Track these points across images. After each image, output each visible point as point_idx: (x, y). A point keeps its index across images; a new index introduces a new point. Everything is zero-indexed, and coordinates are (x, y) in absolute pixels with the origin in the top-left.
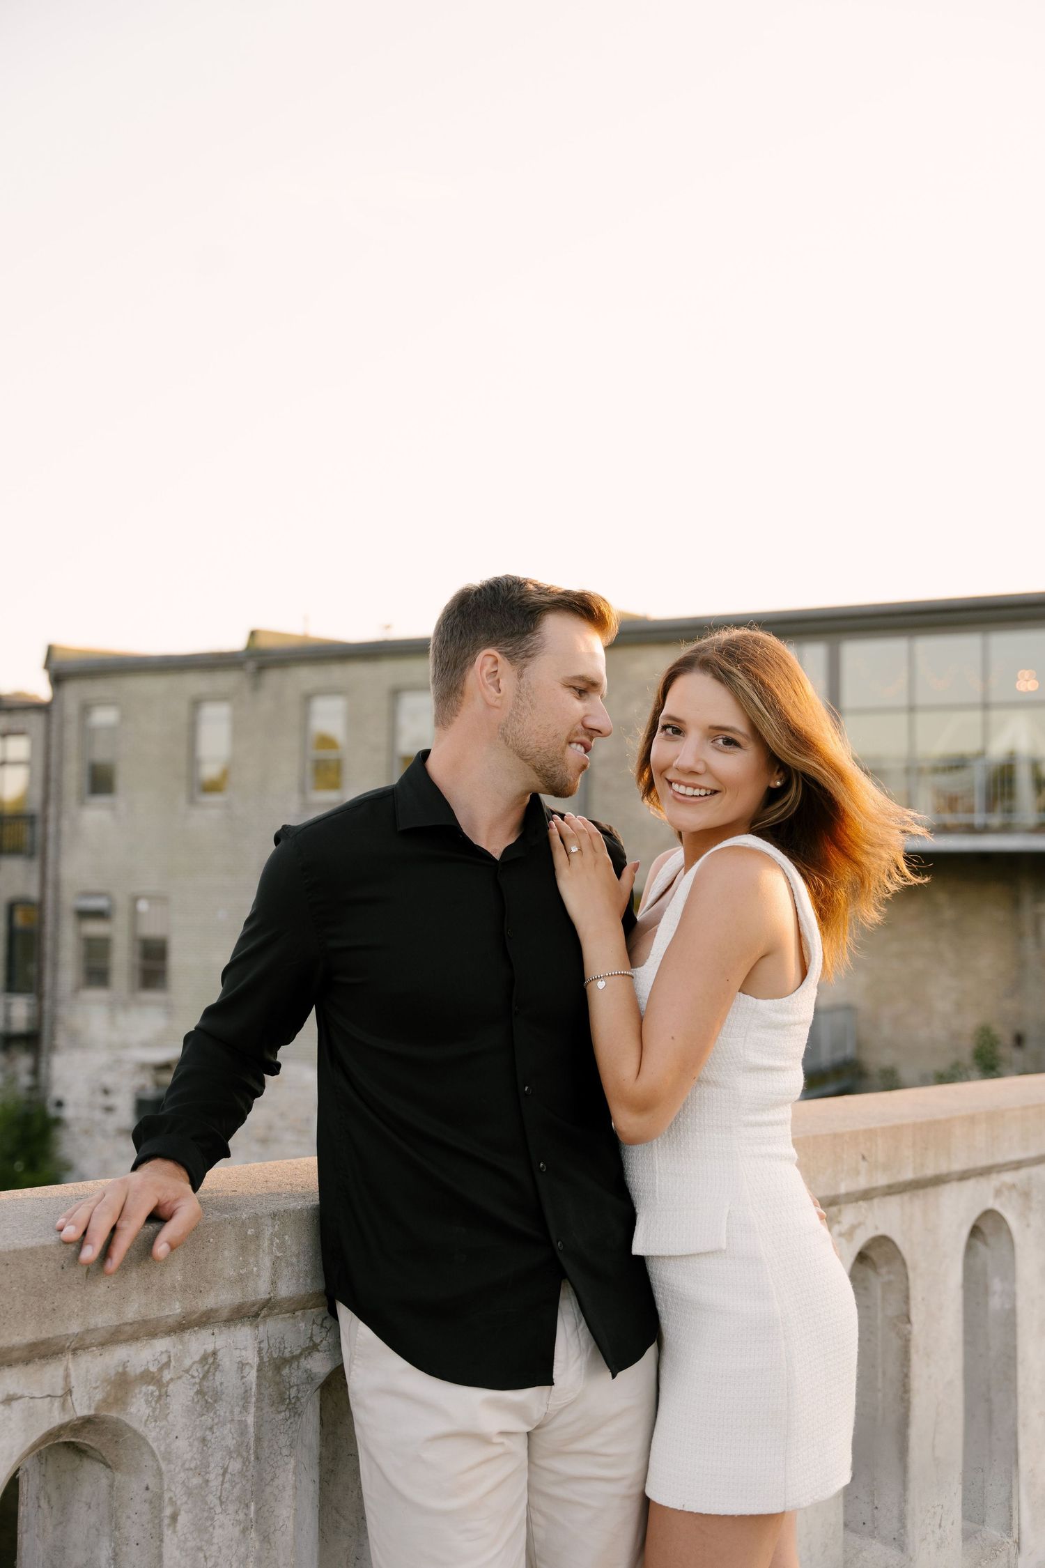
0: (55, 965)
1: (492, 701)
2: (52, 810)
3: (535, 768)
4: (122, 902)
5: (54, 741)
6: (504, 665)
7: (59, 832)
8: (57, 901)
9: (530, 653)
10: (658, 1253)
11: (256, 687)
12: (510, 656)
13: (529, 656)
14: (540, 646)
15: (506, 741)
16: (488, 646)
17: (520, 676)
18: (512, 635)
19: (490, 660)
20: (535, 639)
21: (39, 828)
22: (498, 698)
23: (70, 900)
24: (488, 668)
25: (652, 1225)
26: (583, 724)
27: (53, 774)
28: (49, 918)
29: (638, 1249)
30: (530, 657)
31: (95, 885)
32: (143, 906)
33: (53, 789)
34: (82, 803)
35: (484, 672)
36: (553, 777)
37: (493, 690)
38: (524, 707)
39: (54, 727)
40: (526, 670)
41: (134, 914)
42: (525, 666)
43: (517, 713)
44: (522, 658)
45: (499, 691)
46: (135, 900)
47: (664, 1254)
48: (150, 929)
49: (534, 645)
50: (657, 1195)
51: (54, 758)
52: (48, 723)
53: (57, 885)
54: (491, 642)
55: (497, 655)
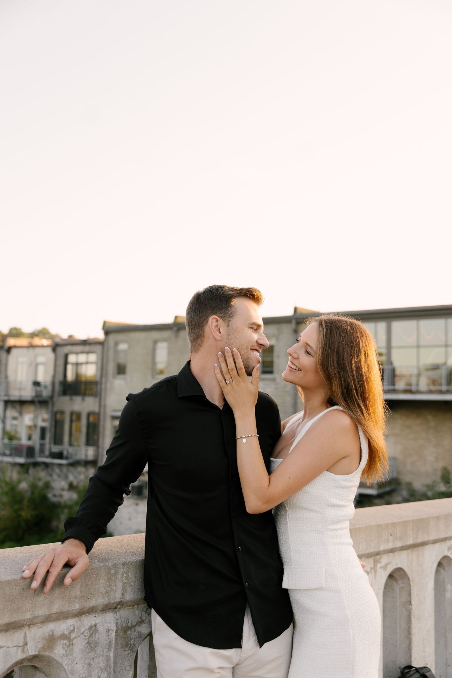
0: (103, 436)
1: (217, 338)
2: (104, 380)
5: (105, 355)
6: (221, 321)
7: (106, 388)
8: (105, 413)
9: (231, 315)
10: (294, 588)
11: (177, 336)
12: (223, 318)
14: (235, 312)
16: (213, 315)
17: (228, 326)
18: (222, 309)
19: (215, 320)
20: (232, 309)
21: (99, 386)
22: (220, 336)
23: (109, 413)
24: (215, 324)
25: (291, 575)
26: (257, 343)
27: (104, 366)
28: (102, 419)
29: (285, 586)
30: (231, 317)
31: (118, 407)
33: (104, 372)
34: (114, 377)
35: (213, 326)
37: (217, 333)
38: (231, 339)
39: (105, 350)
40: (230, 323)
42: (229, 321)
43: (228, 342)
44: (228, 318)
45: (220, 333)
47: (297, 588)
49: (232, 312)
50: (292, 561)
51: (105, 361)
52: (103, 349)
53: (105, 407)
54: (214, 313)
55: (218, 318)
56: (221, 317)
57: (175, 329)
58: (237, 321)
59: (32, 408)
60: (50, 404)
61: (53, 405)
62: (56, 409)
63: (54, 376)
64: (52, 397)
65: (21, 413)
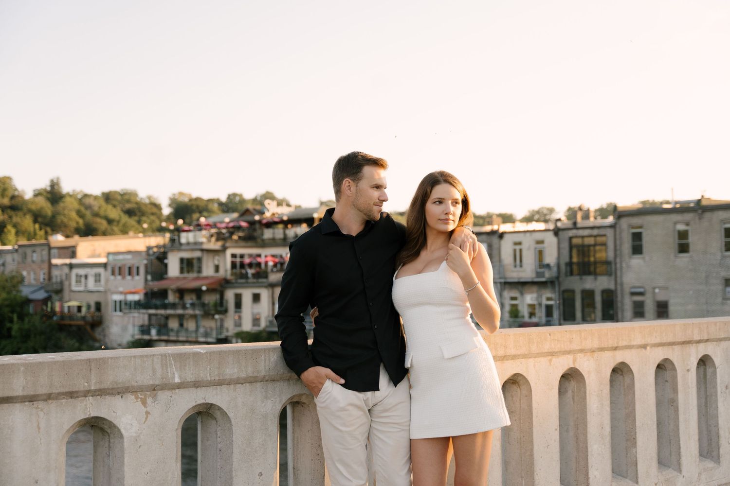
0: (623, 311)
1: (349, 195)
2: (618, 260)
3: (364, 214)
4: (649, 289)
5: (618, 237)
6: (352, 183)
7: (621, 267)
8: (622, 290)
11: (700, 218)
13: (359, 180)
14: (362, 176)
15: (355, 207)
16: (346, 178)
17: (357, 186)
18: (354, 174)
19: (347, 182)
20: (361, 174)
21: (613, 266)
23: (627, 290)
24: (347, 184)
26: (379, 199)
27: (618, 247)
28: (619, 295)
31: (637, 284)
32: (657, 290)
33: (618, 252)
34: (630, 258)
35: (346, 186)
36: (370, 216)
37: (349, 191)
38: (359, 196)
39: (618, 233)
41: (654, 293)
42: (358, 183)
43: (357, 198)
44: (357, 181)
45: (351, 191)
46: (654, 288)
48: (661, 297)
51: (618, 242)
52: (615, 231)
53: (622, 285)
54: (348, 176)
55: (349, 180)
56: (353, 180)
57: (700, 211)
58: (364, 184)
59: (535, 288)
60: (557, 283)
61: (559, 284)
62: (563, 288)
63: (559, 258)
64: (558, 278)
65: (522, 294)
